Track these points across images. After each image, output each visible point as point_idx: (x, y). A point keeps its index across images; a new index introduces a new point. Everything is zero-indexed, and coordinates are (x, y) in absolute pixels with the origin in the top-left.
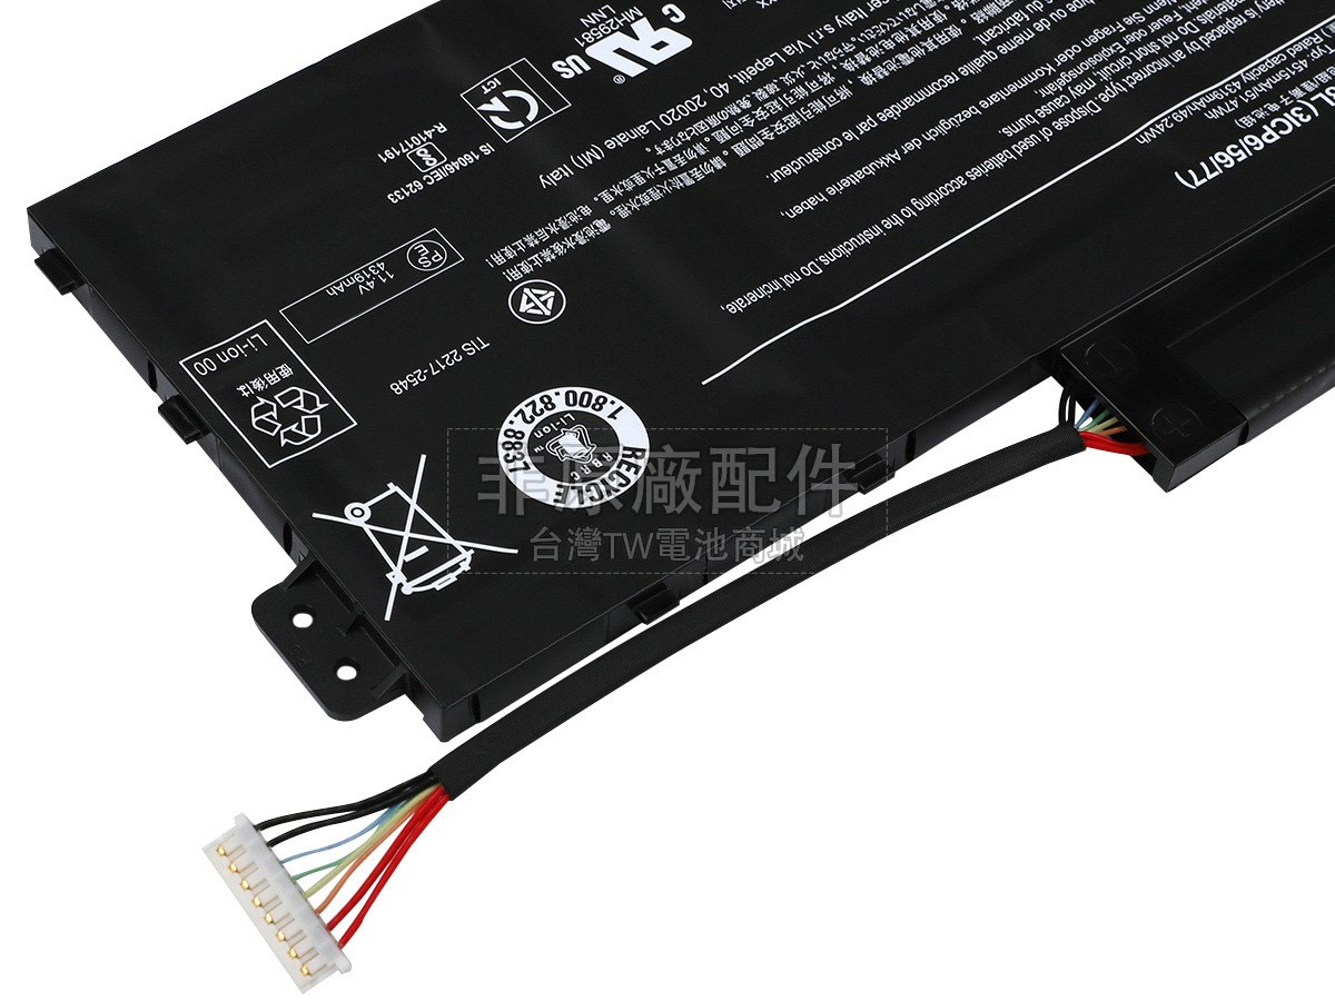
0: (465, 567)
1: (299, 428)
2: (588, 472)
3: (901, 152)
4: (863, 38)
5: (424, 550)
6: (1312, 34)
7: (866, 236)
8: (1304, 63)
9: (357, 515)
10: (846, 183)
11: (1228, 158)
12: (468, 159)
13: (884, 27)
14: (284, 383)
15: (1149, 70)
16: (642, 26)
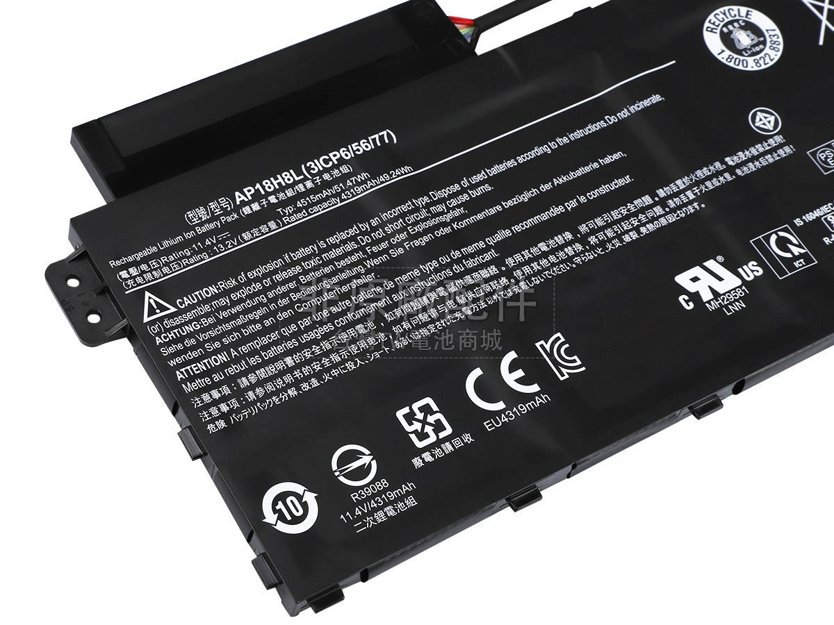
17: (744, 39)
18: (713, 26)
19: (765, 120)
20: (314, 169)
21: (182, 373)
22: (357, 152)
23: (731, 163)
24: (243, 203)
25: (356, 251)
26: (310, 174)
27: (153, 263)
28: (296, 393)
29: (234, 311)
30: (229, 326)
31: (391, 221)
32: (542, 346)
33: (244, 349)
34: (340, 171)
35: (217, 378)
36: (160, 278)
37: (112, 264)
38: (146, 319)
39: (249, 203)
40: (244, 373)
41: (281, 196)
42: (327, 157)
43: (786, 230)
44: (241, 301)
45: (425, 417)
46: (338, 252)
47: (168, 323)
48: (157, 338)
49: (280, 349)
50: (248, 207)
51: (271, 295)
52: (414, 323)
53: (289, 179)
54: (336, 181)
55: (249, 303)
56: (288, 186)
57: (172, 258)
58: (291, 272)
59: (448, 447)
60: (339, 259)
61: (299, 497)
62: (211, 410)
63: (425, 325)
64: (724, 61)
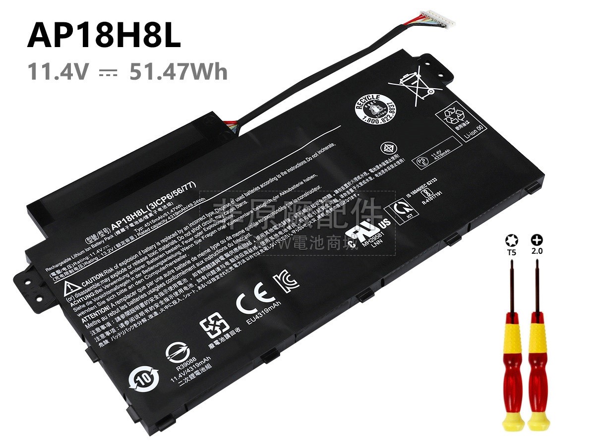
0: (401, 80)
1: (451, 113)
2: (371, 103)
3: (279, 196)
4: (289, 235)
5: (412, 84)
6: (140, 236)
7: (292, 169)
8: (146, 226)
9: (431, 91)
10: (297, 185)
11: (179, 191)
12: (414, 192)
13: (281, 239)
14: (457, 125)
15: (197, 221)
16: (362, 239)
17: (376, 110)
18: (359, 106)
19: (389, 148)
20: (153, 207)
21: (85, 319)
22: (175, 195)
23: (372, 171)
24: (116, 229)
25: (176, 244)
26: (151, 209)
27: (69, 266)
28: (146, 320)
29: (112, 284)
30: (110, 292)
31: (194, 227)
32: (276, 278)
33: (118, 302)
34: (167, 206)
35: (103, 319)
36: (73, 273)
37: (47, 270)
38: (65, 295)
39: (119, 229)
40: (118, 315)
41: (136, 223)
42: (160, 200)
43: (402, 201)
44: (116, 278)
45: (215, 323)
46: (167, 246)
47: (77, 295)
48: (71, 303)
49: (137, 300)
50: (118, 231)
51: (131, 273)
52: (208, 276)
53: (140, 214)
54: (165, 211)
55: (120, 279)
56: (139, 217)
57: (79, 262)
58: (142, 260)
59: (228, 336)
60: (167, 250)
61: (149, 373)
62: (100, 336)
63: (214, 276)
64: (366, 122)
